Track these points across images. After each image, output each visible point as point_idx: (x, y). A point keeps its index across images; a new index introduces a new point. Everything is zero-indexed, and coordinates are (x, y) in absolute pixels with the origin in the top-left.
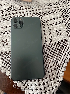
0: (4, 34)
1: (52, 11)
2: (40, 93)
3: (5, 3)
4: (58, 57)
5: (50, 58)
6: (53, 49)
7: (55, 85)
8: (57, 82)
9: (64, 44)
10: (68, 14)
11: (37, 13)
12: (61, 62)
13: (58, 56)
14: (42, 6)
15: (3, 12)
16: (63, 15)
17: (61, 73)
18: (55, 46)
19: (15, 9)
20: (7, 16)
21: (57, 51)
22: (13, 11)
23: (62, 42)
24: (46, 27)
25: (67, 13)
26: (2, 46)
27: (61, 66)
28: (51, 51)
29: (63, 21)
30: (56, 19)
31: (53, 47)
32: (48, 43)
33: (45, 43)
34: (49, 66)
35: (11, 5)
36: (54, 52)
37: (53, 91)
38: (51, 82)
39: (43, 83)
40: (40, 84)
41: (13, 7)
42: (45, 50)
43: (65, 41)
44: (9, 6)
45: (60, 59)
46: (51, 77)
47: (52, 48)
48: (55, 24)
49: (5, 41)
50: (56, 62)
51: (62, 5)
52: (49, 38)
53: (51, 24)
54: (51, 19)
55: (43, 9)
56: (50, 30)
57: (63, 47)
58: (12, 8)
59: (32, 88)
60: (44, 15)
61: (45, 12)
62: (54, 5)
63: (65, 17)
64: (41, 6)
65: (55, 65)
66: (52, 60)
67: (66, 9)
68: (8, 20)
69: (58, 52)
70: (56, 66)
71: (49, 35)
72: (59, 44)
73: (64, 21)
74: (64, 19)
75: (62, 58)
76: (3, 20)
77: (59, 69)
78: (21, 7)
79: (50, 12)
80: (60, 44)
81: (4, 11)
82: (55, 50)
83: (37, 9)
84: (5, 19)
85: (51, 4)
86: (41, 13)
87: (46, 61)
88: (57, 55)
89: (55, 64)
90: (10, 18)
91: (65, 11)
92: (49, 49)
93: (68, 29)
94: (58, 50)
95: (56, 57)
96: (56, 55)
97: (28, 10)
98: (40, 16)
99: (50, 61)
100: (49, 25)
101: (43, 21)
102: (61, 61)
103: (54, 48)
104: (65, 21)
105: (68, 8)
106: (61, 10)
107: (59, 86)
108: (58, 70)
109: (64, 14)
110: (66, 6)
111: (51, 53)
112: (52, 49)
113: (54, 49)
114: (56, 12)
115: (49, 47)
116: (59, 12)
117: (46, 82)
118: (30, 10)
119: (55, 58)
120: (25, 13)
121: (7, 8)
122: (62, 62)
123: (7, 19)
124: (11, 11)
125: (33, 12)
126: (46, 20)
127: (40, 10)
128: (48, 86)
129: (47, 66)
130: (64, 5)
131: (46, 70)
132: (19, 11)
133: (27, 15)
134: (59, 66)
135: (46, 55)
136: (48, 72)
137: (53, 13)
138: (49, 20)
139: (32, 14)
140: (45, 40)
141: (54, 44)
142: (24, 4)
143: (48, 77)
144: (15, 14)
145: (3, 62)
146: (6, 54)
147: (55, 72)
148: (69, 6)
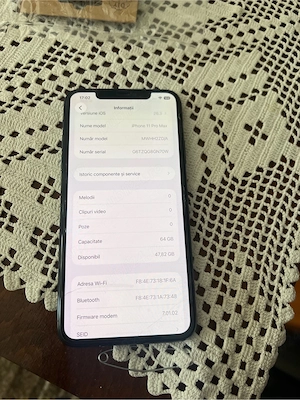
0: (38, 156)
1: (221, 49)
2: (207, 378)
3: (32, 36)
4: (264, 229)
5: (231, 237)
6: (238, 200)
7: (265, 340)
8: (269, 327)
9: (283, 174)
10: (283, 59)
11: (161, 63)
12: (275, 246)
13: (264, 224)
14: (177, 36)
15: (26, 71)
16: (265, 64)
17: (282, 290)
18: (247, 188)
19: (74, 55)
20: (45, 86)
21: (257, 206)
22: (63, 62)
23: (271, 169)
24: (204, 114)
25: (281, 54)
26: (37, 203)
27: (279, 263)
28: (231, 208)
29: (266, 86)
30: (238, 79)
31: (241, 191)
32: (216, 178)
33: (206, 177)
34: (229, 267)
35: (53, 42)
36: (245, 211)
37: (259, 364)
38: (246, 332)
39: (214, 337)
40: (205, 342)
41: (65, 47)
42: (208, 205)
43: (284, 164)
44: (48, 47)
45: (270, 235)
46: (245, 312)
47: (235, 193)
48: (238, 99)
49: (44, 183)
50: (256, 251)
51: (255, 26)
52: (220, 156)
53: (220, 103)
54: (220, 84)
55: (183, 47)
56: (221, 123)
57: (278, 186)
58: (59, 53)
59: (174, 361)
60: (190, 68)
61: (192, 57)
62: (225, 26)
63: (272, 69)
64: (173, 34)
65: (254, 260)
66: (240, 243)
67: (275, 40)
68: (48, 102)
69: (259, 210)
70: (258, 267)
71: (220, 143)
72: (263, 175)
73: (271, 87)
74: (272, 77)
75: (279, 233)
76: (30, 101)
77: (273, 277)
78: (98, 47)
79: (211, 56)
80: (268, 177)
81: (28, 68)
82: (248, 203)
83: (159, 48)
84: (39, 99)
85: (211, 25)
86: (178, 63)
88: (256, 220)
89: (255, 256)
90: (57, 92)
91: (272, 46)
92: (223, 201)
93: (293, 117)
94: (262, 202)
95: (256, 230)
96: (252, 220)
97: (123, 53)
98: (176, 75)
99: (234, 246)
100: (214, 106)
101: (187, 94)
102: (276, 242)
103: (244, 196)
104: (276, 86)
105: (282, 36)
106: (255, 44)
107: (282, 342)
108: (268, 279)
109: (268, 58)
110: (273, 27)
111: (233, 217)
112: (234, 198)
113: (244, 200)
114: (234, 52)
115: (221, 191)
116: (249, 51)
117: (227, 334)
118: (130, 53)
119: (252, 233)
120: (115, 67)
121: (42, 54)
122: (279, 249)
123: (46, 96)
124: (57, 64)
125: (145, 61)
126: (201, 89)
127: (171, 50)
128: (238, 349)
129: (223, 269)
130: (264, 23)
131: (220, 285)
132: (90, 62)
133: (122, 76)
134: (271, 264)
135: (214, 225)
136: (228, 291)
137: (226, 58)
138: (214, 86)
139: (141, 70)
140: (203, 165)
141: (240, 178)
142: (107, 34)
143: (233, 313)
144: (75, 73)
145: (48, 269)
146: (55, 236)
147: (258, 289)
148: (283, 25)
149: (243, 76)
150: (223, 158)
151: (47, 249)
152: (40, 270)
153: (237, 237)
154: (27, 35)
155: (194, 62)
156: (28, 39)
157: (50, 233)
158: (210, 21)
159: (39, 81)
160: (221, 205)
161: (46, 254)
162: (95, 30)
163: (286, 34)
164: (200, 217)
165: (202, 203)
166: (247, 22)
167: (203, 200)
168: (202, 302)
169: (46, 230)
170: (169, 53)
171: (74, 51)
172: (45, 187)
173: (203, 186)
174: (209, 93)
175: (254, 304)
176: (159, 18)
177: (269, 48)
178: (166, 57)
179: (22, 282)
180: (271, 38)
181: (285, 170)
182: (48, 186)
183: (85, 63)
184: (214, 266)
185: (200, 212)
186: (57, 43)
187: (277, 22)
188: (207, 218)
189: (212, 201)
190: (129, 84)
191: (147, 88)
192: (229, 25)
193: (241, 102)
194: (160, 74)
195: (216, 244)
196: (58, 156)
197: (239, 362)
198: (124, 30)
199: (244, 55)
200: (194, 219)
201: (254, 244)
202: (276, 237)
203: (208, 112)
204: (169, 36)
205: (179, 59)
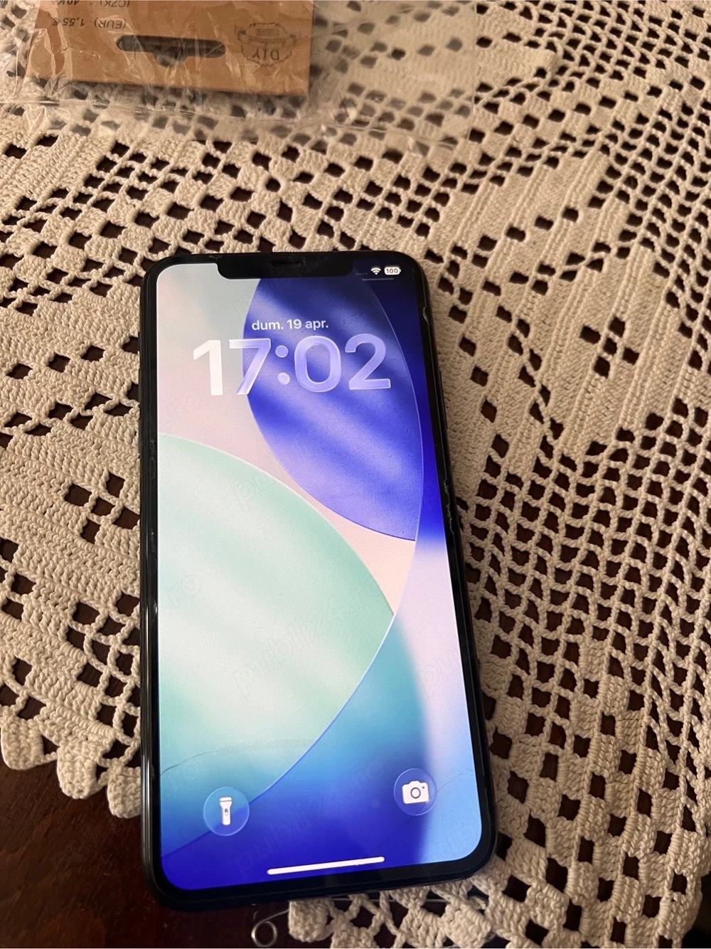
0: (80, 422)
1: (513, 151)
3: (55, 132)
4: (645, 580)
5: (567, 605)
6: (579, 511)
7: (670, 862)
8: (676, 830)
9: (680, 443)
10: (660, 171)
11: (373, 188)
12: (676, 621)
13: (645, 568)
14: (407, 125)
15: (42, 215)
16: (618, 184)
17: (702, 731)
18: (598, 480)
19: (161, 175)
20: (91, 250)
21: (624, 524)
22: (134, 193)
23: (651, 434)
24: (482, 307)
25: (655, 159)
27: (689, 664)
28: (563, 532)
29: (626, 235)
30: (558, 220)
31: (584, 491)
32: (520, 460)
33: (496, 458)
34: (568, 680)
35: (108, 144)
36: (596, 538)
37: (659, 925)
38: (621, 845)
39: (543, 864)
40: (521, 877)
41: (139, 157)
42: (506, 527)
43: (681, 420)
44: (95, 157)
45: (661, 595)
46: (616, 792)
47: (570, 496)
48: (561, 267)
49: (96, 489)
50: (631, 636)
51: (591, 97)
52: (527, 407)
53: (518, 278)
54: (515, 233)
55: (423, 149)
56: (524, 326)
57: (672, 472)
58: (125, 172)
59: (444, 931)
60: (442, 198)
61: (445, 172)
62: (519, 99)
63: (635, 194)
64: (398, 119)
65: (627, 659)
66: (590, 619)
67: (639, 127)
68: (100, 289)
69: (631, 535)
70: (638, 676)
71: (525, 376)
73: (639, 238)
74: (639, 213)
75: (683, 588)
76: (55, 289)
77: (677, 701)
78: (218, 154)
79: (492, 169)
80: (645, 454)
81: (49, 209)
82: (603, 517)
83: (365, 153)
84: (77, 282)
85: (486, 97)
86: (413, 186)
87: (537, 640)
88: (626, 559)
89: (629, 648)
90: (120, 265)
91: (632, 142)
92: (543, 515)
93: (694, 305)
94: (637, 515)
95: (628, 585)
96: (616, 559)
97: (278, 167)
98: (409, 215)
99: (577, 627)
100: (506, 286)
101: (440, 260)
102: (678, 612)
103: (593, 501)
104: (649, 235)
105: (653, 117)
106: (592, 137)
108: (664, 705)
109: (625, 170)
110: (630, 96)
111: (568, 554)
112: (569, 507)
113: (592, 512)
114: (544, 157)
115: (536, 491)
116: (580, 154)
117: (574, 852)
118: (298, 167)
119: (619, 592)
120: (262, 201)
121: (82, 175)
122: (687, 628)
123: (95, 276)
125: (334, 183)
126: (471, 247)
127: (394, 156)
128: (605, 890)
129: (553, 686)
130: (609, 87)
131: (547, 728)
132: (200, 189)
133: (279, 221)
134: (668, 667)
135: (523, 577)
136: (570, 740)
137: (526, 171)
138: (501, 239)
139: (324, 206)
140: (487, 431)
141: (580, 458)
142: (239, 124)
143: (584, 797)
144: (163, 217)
145: (113, 709)
146: (129, 622)
147: (642, 732)
148: (655, 91)
149: (571, 214)
150: (535, 411)
151: (110, 658)
152: (92, 712)
153: (581, 603)
154: (45, 128)
155: (451, 183)
156: (47, 141)
157: (115, 616)
158: (484, 87)
159: (77, 240)
160: (538, 526)
161: (108, 669)
162: (211, 114)
163: (664, 113)
164: (488, 557)
165: (490, 524)
166: (570, 86)
167: (493, 515)
168: (507, 775)
169: (105, 608)
170: (389, 163)
171: (159, 164)
172: (99, 500)
173: (491, 480)
174: (492, 255)
175: (636, 771)
176: (360, 81)
177: (627, 146)
178: (383, 174)
179: (48, 747)
180: (629, 123)
181: (685, 435)
182: (107, 497)
183: (190, 193)
184: (530, 680)
185: (487, 545)
186: (119, 148)
187: (640, 86)
188: (506, 560)
189: (514, 516)
190: (296, 239)
191: (342, 248)
192: (528, 94)
193: (570, 276)
194: (371, 213)
195: (533, 625)
196: (131, 421)
197: (608, 924)
198: (279, 111)
199: (568, 164)
200: (475, 564)
201: (624, 619)
202: (676, 598)
203: (492, 301)
204: (388, 125)
205: (415, 178)
